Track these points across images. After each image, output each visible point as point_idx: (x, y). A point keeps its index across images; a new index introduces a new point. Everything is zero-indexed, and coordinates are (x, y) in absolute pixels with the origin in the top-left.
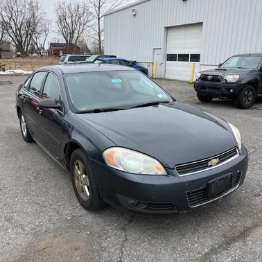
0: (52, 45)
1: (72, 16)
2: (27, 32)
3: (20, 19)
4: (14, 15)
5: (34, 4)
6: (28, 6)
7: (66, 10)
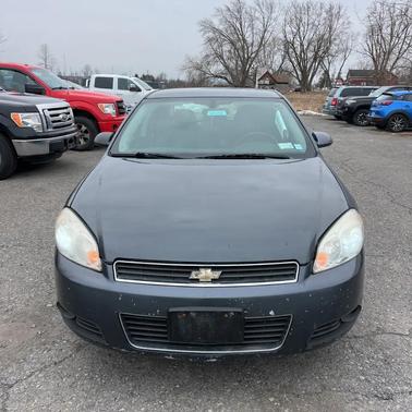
0: (351, 73)
1: (393, 24)
2: (316, 53)
3: (310, 35)
4: (302, 29)
5: (335, 11)
6: (324, 15)
7: (386, 15)
